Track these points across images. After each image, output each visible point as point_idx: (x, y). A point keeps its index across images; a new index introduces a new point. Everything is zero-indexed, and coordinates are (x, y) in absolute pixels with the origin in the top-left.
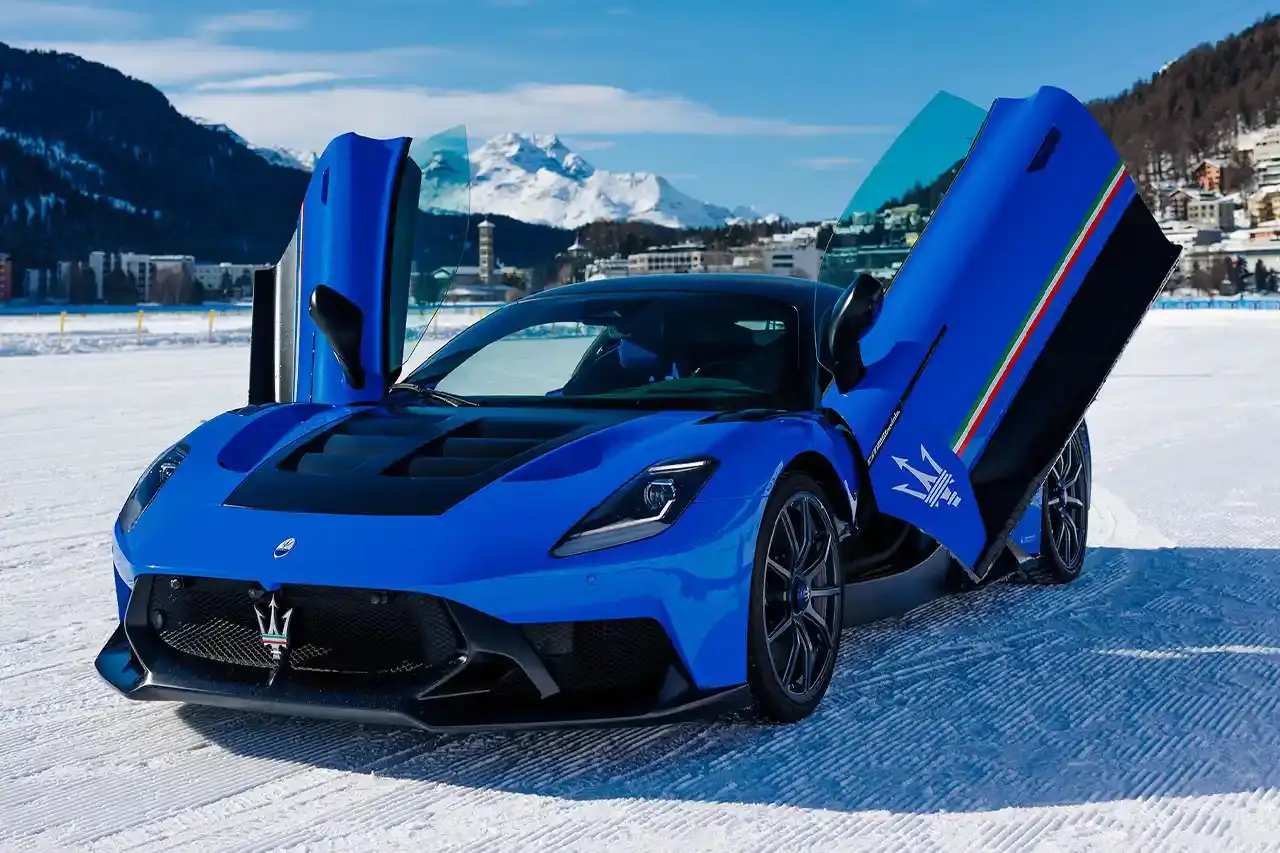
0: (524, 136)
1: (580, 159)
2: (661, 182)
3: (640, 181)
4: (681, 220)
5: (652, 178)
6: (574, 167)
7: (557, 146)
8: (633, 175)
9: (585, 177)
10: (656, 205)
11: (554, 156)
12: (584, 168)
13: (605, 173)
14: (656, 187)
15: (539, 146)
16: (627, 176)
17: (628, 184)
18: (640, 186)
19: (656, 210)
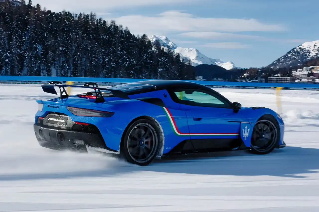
0: (157, 36)
1: (174, 44)
2: (197, 51)
3: (191, 51)
4: (203, 62)
5: (195, 50)
6: (172, 46)
7: (167, 39)
8: (189, 49)
9: (175, 49)
10: (196, 58)
11: (166, 42)
12: (174, 46)
13: (181, 48)
14: (196, 52)
15: (161, 39)
16: (187, 49)
17: (187, 51)
18: (191, 52)
19: (196, 59)
